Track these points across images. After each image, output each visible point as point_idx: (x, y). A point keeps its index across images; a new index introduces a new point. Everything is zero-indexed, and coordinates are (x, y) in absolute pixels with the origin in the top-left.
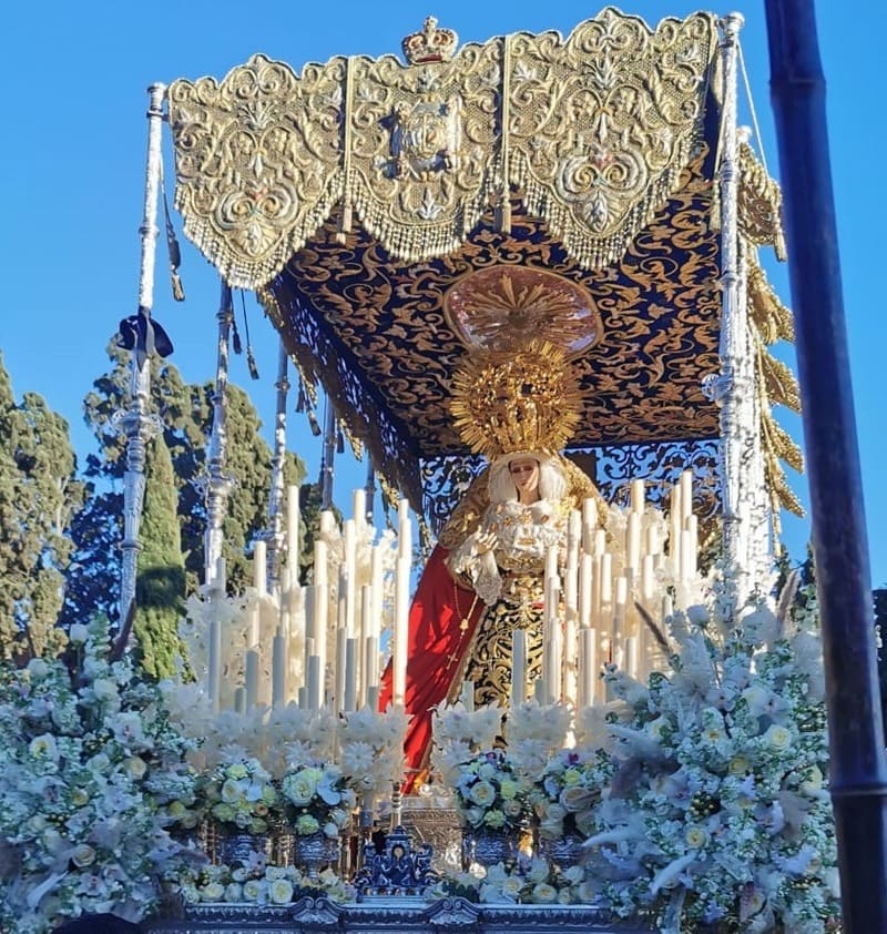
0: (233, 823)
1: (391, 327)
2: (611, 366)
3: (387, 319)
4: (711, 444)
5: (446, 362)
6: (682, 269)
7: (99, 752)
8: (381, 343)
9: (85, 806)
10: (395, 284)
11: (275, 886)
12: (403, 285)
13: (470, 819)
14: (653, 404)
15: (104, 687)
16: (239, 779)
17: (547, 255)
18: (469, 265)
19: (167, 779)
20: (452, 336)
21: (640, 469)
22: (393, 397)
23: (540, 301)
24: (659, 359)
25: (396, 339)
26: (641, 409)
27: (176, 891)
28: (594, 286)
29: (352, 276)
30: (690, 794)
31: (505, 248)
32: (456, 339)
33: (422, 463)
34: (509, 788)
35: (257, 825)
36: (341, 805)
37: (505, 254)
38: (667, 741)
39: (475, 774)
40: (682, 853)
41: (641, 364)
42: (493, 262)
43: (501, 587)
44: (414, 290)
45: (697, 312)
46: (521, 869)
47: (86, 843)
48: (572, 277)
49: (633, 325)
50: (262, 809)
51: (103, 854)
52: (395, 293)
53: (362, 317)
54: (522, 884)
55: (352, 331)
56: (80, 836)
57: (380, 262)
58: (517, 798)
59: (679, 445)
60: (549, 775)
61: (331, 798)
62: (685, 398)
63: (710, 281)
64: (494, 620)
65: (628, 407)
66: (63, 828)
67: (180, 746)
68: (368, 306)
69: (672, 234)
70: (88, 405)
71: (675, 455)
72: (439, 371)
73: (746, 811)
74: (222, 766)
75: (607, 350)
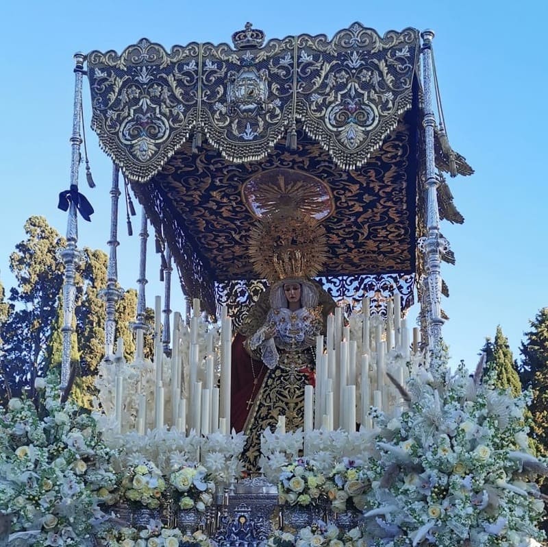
0: (139, 502)
1: (208, 203)
2: (337, 229)
3: (206, 198)
4: (391, 277)
5: (239, 224)
6: (386, 175)
7: (58, 457)
8: (201, 211)
9: (50, 490)
10: (214, 177)
11: (168, 541)
12: (218, 178)
13: (289, 500)
14: (360, 252)
15: (61, 417)
16: (143, 475)
17: (307, 163)
18: (259, 167)
19: (98, 474)
20: (244, 209)
21: (349, 291)
22: (204, 244)
23: (299, 190)
24: (366, 226)
25: (210, 210)
26: (352, 255)
27: (105, 544)
28: (333, 182)
29: (188, 171)
30: (431, 485)
31: (282, 158)
32: (247, 211)
33: (216, 285)
34: (313, 481)
35: (154, 503)
36: (206, 491)
37: (282, 161)
38: (415, 454)
39: (291, 472)
40: (426, 521)
41: (355, 229)
42: (275, 166)
43: (278, 359)
44: (225, 181)
45: (391, 200)
46: (321, 531)
47: (52, 513)
48: (320, 177)
49: (353, 206)
50: (157, 493)
51: (63, 520)
52: (213, 182)
53: (191, 196)
54: (322, 540)
55: (184, 204)
56: (48, 509)
57: (206, 164)
58: (317, 487)
59: (372, 277)
60: (338, 473)
61: (201, 487)
62: (379, 249)
63: (401, 182)
64: (274, 379)
65: (345, 253)
66: (38, 505)
67: (107, 454)
68: (195, 190)
69: (382, 155)
70: (12, 259)
71: (370, 283)
72: (234, 230)
73: (466, 497)
74: (132, 466)
75: (336, 220)
